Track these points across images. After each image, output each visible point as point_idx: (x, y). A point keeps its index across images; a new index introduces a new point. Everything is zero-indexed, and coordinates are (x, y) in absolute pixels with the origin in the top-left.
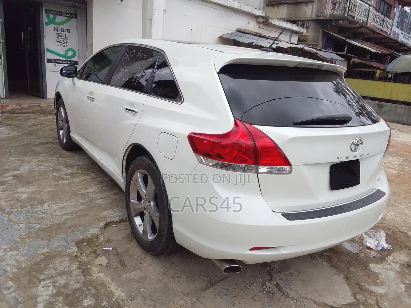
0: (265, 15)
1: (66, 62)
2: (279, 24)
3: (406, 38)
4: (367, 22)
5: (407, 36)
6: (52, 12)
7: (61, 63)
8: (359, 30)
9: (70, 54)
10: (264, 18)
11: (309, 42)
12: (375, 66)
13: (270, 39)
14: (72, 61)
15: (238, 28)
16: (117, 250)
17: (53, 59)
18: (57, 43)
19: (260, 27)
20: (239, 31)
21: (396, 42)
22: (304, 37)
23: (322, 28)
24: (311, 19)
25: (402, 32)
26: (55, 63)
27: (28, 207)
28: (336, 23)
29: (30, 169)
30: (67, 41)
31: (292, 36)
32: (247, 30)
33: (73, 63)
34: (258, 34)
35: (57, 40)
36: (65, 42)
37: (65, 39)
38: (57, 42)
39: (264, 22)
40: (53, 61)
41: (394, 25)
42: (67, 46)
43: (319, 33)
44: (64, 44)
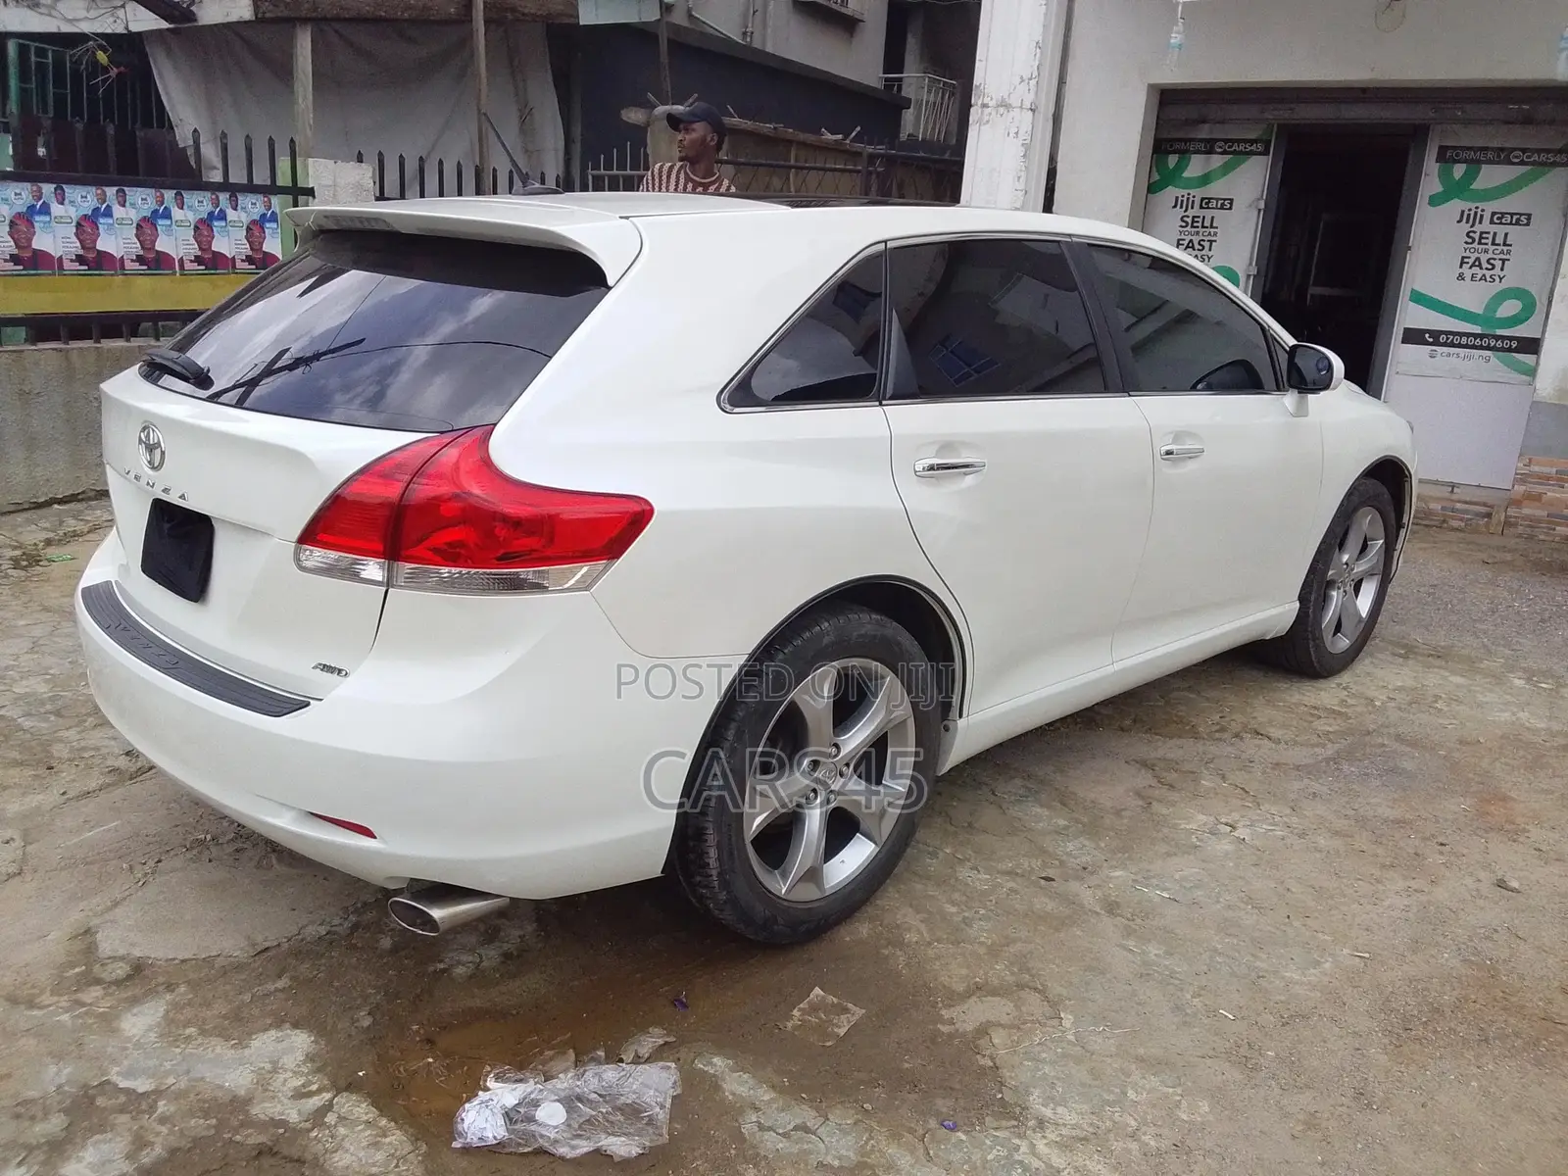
1: (1481, 340)
6: (1464, 155)
7: (1460, 346)
9: (1510, 308)
14: (1511, 338)
17: (1428, 331)
18: (1461, 270)
26: (1436, 343)
30: (1503, 261)
33: (1514, 346)
35: (1463, 258)
36: (1498, 264)
37: (1502, 252)
38: (1461, 267)
40: (1427, 335)
42: (1501, 279)
44: (1488, 274)
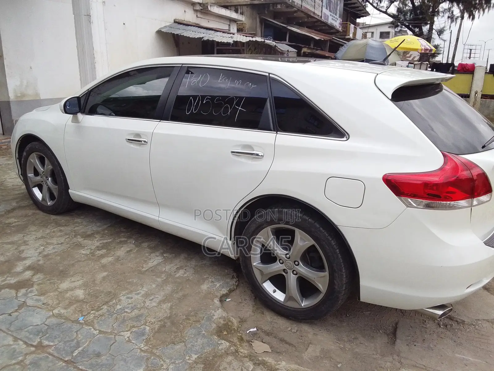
0: (202, 2)
2: (219, 12)
3: (334, 20)
4: (302, 5)
5: (334, 17)
8: (295, 14)
10: (202, 5)
11: (246, 31)
12: (327, 55)
13: (221, 32)
15: (175, 18)
16: (263, 330)
19: (198, 16)
20: (178, 22)
21: (326, 24)
22: (239, 25)
23: (258, 14)
24: (244, 3)
25: (331, 13)
27: (103, 307)
28: (273, 7)
29: (40, 253)
31: (231, 25)
32: (184, 20)
34: (197, 24)
39: (202, 10)
41: (323, 6)
43: (256, 20)
